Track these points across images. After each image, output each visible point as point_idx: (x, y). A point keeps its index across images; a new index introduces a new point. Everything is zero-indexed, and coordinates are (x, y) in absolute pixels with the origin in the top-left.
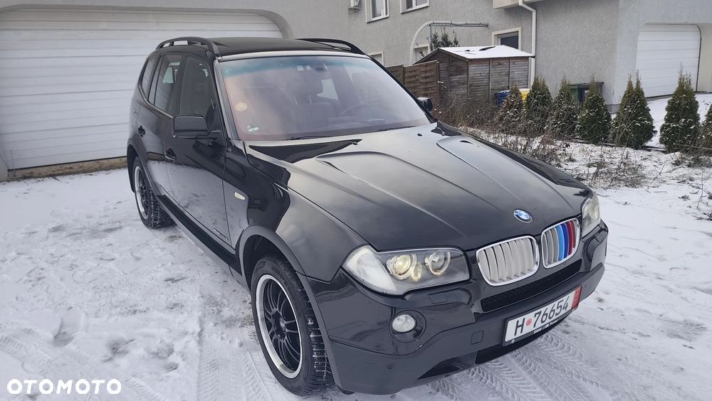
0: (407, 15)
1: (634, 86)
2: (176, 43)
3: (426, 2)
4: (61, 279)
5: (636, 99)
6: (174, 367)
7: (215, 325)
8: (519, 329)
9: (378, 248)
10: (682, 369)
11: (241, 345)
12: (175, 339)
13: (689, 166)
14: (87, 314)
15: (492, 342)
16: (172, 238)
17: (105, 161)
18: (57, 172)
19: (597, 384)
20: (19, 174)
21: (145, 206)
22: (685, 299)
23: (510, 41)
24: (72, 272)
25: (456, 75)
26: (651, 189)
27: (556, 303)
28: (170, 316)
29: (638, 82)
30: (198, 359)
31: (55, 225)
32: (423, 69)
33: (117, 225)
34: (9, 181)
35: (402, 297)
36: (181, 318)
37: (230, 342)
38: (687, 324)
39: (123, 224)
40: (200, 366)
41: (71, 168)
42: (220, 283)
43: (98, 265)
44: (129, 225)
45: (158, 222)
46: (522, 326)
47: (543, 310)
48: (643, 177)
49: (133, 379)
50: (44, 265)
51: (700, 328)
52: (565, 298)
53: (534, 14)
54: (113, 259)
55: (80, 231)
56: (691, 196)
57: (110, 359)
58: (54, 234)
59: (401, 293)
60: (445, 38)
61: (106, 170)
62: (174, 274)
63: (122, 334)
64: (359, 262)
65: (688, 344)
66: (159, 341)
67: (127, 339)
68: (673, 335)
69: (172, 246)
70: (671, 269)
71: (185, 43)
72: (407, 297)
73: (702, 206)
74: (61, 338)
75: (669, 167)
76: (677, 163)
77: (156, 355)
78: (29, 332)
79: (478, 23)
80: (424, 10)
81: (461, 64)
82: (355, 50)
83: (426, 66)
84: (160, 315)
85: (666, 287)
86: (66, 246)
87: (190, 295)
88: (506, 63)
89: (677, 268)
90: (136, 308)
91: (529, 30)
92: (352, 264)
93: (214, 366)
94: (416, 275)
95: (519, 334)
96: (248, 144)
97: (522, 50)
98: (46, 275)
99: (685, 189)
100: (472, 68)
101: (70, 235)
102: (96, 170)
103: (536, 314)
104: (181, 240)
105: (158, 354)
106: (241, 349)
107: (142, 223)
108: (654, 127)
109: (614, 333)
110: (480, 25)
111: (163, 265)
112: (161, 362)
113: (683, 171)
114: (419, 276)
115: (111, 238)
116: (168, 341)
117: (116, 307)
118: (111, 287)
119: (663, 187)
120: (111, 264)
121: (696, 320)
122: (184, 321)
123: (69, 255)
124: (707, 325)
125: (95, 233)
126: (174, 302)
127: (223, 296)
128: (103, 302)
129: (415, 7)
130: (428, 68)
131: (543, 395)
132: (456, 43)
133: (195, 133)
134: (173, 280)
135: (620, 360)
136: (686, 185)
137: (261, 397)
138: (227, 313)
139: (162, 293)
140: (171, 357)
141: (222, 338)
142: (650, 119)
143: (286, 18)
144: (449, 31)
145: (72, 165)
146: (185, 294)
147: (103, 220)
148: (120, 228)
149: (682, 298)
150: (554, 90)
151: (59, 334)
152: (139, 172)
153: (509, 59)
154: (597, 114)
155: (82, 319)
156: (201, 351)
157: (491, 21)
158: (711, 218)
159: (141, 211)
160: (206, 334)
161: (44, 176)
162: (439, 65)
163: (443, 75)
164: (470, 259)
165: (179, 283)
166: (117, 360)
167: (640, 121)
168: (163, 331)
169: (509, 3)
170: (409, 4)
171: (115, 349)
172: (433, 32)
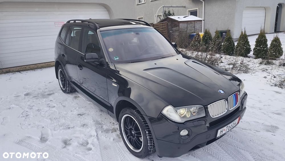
0: (153, 2)
4: (36, 115)
5: (244, 38)
6: (90, 149)
7: (102, 132)
8: (221, 133)
9: (174, 106)
10: (272, 143)
11: (114, 140)
12: (88, 138)
13: (265, 64)
14: (50, 129)
15: (212, 138)
16: (76, 97)
18: (20, 70)
19: (244, 150)
20: (4, 70)
21: (64, 85)
22: (270, 117)
23: (194, 13)
24: (39, 112)
25: (174, 27)
26: (253, 74)
27: (233, 123)
28: (83, 129)
29: (245, 32)
30: (99, 146)
31: (26, 93)
32: (161, 25)
33: (52, 92)
36: (88, 130)
37: (109, 139)
38: (272, 126)
39: (54, 92)
40: (100, 149)
41: (25, 68)
42: (99, 115)
43: (49, 109)
44: (57, 92)
45: (69, 91)
46: (222, 131)
47: (229, 125)
48: (249, 69)
49: (76, 154)
50: (27, 110)
51: (277, 128)
52: (235, 121)
53: (203, 3)
54: (54, 107)
55: (37, 95)
56: (268, 77)
57: (65, 147)
58: (27, 96)
60: (169, 12)
61: (40, 68)
62: (80, 112)
63: (67, 137)
64: (167, 111)
65: (273, 134)
66: (82, 139)
67: (69, 139)
68: (268, 131)
69: (76, 101)
70: (264, 106)
72: (186, 123)
73: (272, 81)
75: (258, 65)
76: (261, 63)
77: (82, 145)
78: (29, 137)
81: (176, 23)
82: (147, 24)
83: (163, 23)
84: (79, 129)
85: (263, 113)
86: (34, 102)
87: (89, 120)
88: (193, 22)
89: (266, 105)
90: (69, 126)
91: (202, 9)
92: (165, 112)
93: (105, 148)
94: (188, 115)
96: (116, 65)
97: (199, 17)
98: (29, 114)
99: (265, 74)
100: (181, 25)
101: (34, 97)
102: (36, 69)
103: (227, 127)
104: (79, 98)
105: (83, 144)
106: (114, 141)
108: (251, 49)
109: (247, 131)
110: (182, 7)
111: (75, 109)
112: (85, 147)
113: (263, 66)
115: (51, 98)
116: (85, 139)
117: (61, 126)
119: (257, 73)
120: (54, 109)
121: (275, 125)
122: (90, 131)
124: (279, 127)
125: (43, 96)
126: (83, 123)
127: (102, 121)
128: (56, 124)
130: (163, 25)
131: (226, 154)
132: (173, 15)
133: (93, 60)
134: (80, 115)
135: (251, 141)
136: (265, 72)
137: (126, 159)
138: (105, 127)
139: (78, 120)
140: (88, 146)
141: (106, 137)
142: (249, 46)
143: (110, 6)
144: (171, 9)
145: (25, 67)
146: (87, 120)
147: (46, 90)
148: (53, 93)
149: (269, 117)
150: (213, 35)
151: (42, 138)
152: (61, 71)
153: (195, 21)
154: (230, 43)
155: (49, 131)
156: (99, 143)
157: (187, 5)
158: (276, 85)
159: (62, 86)
160: (99, 135)
161: (15, 72)
162: (168, 23)
163: (169, 27)
164: (206, 109)
165: (83, 116)
166: (68, 147)
167: (246, 46)
168: (82, 135)
171: (66, 143)
172: (164, 10)
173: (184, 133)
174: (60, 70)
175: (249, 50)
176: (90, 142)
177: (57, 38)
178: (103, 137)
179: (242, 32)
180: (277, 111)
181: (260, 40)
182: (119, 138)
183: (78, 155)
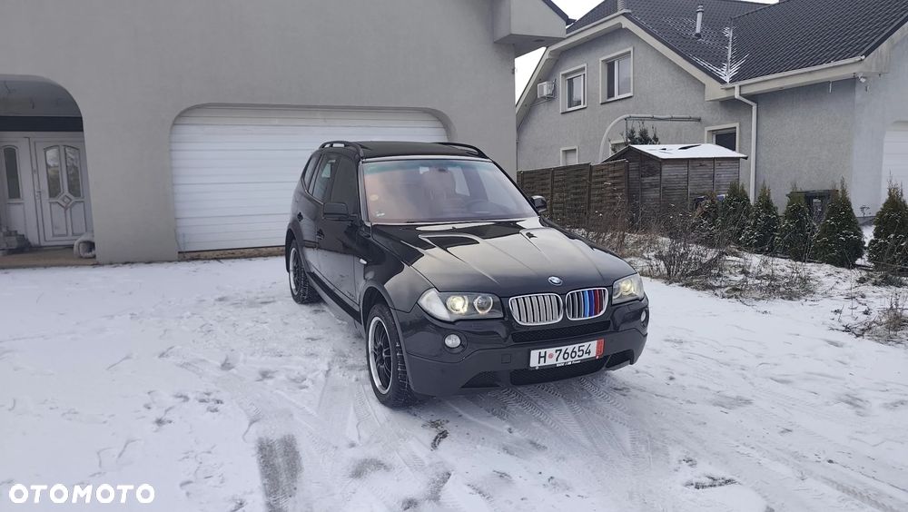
0: (607, 105)
2: (335, 145)
3: (630, 92)
4: (226, 332)
5: (842, 207)
6: (306, 387)
7: (340, 368)
9: (440, 291)
10: (705, 423)
11: (357, 380)
12: (308, 373)
13: (873, 284)
14: (245, 354)
16: (316, 311)
17: (264, 249)
18: (220, 256)
19: (625, 424)
20: (188, 256)
21: (297, 283)
22: (753, 384)
23: (726, 139)
24: (234, 329)
25: (649, 176)
26: (808, 303)
27: (577, 346)
28: (307, 360)
29: (844, 192)
30: (323, 385)
31: (220, 296)
32: (611, 168)
33: (271, 299)
34: (179, 261)
35: (453, 323)
36: (316, 361)
37: (349, 378)
39: (276, 299)
40: (324, 388)
41: (233, 253)
43: (255, 325)
44: (281, 300)
45: (305, 297)
46: (545, 357)
47: (564, 348)
49: (276, 391)
50: (211, 322)
52: (586, 344)
53: (754, 108)
54: (267, 323)
55: (240, 302)
56: (846, 310)
57: (261, 380)
58: (219, 302)
59: (453, 320)
60: (644, 133)
62: (314, 335)
63: (270, 367)
64: (428, 300)
65: (726, 411)
66: (297, 373)
67: (273, 371)
68: (719, 405)
69: (317, 317)
70: (761, 364)
71: (343, 145)
72: (457, 324)
73: (848, 320)
74: (226, 366)
76: (863, 281)
77: (294, 380)
78: (204, 360)
79: (688, 116)
80: (628, 100)
81: (653, 164)
82: (481, 155)
83: (614, 165)
84: (300, 358)
85: (743, 375)
86: (229, 311)
87: (325, 350)
88: (709, 164)
89: (768, 364)
90: (282, 354)
91: (749, 128)
92: (423, 302)
93: (335, 389)
94: (464, 310)
95: (542, 364)
97: (740, 152)
98: (214, 329)
99: (847, 305)
100: (666, 169)
101: (233, 304)
102: (256, 256)
103: (557, 351)
104: (323, 314)
106: (356, 382)
107: (292, 299)
108: (864, 243)
109: (666, 399)
110: (689, 119)
111: (306, 329)
112: (297, 384)
114: (468, 310)
115: (265, 308)
116: (303, 373)
117: (267, 352)
118: (264, 340)
119: (824, 302)
120: (265, 326)
122: (317, 364)
123: (232, 318)
124: (755, 401)
125: (252, 304)
126: (311, 352)
127: (350, 352)
128: (257, 348)
129: (617, 97)
130: (616, 168)
132: (656, 140)
133: (338, 216)
134: (312, 339)
135: (656, 414)
136: (851, 301)
138: (350, 362)
139: (303, 346)
140: (304, 382)
141: (344, 376)
142: (861, 235)
143: (450, 115)
144: (648, 125)
145: (234, 251)
146: (320, 348)
147: (260, 296)
148: (274, 301)
149: (750, 383)
151: (225, 363)
152: (295, 252)
153: (714, 159)
154: (799, 225)
155: (242, 357)
156: (326, 381)
157: (704, 115)
158: (848, 329)
159: (293, 288)
160: (332, 372)
161: (209, 259)
162: (628, 166)
163: (633, 175)
164: (504, 303)
165: (317, 342)
166: (265, 381)
167: (844, 235)
168: (300, 368)
169: (724, 95)
170: (611, 94)
171: (265, 375)
172: (630, 127)
173: (453, 341)
174: (293, 249)
175: (857, 248)
176: (309, 376)
178: (337, 374)
181: (888, 217)
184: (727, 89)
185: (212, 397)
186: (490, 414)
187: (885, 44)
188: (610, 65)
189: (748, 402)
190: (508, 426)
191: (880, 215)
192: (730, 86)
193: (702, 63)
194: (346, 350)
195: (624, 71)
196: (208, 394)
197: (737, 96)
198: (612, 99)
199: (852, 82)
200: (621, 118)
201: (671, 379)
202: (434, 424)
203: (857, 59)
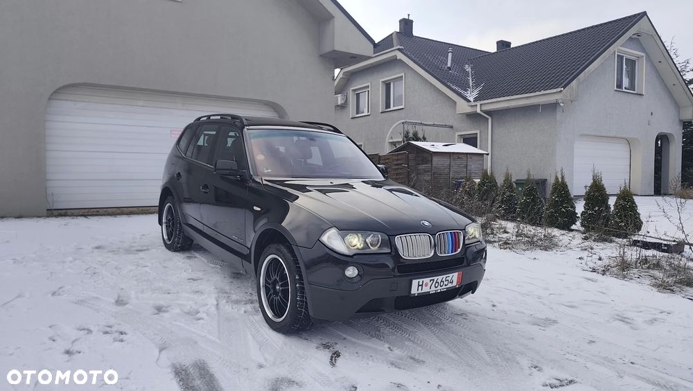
0: (385, 114)
1: (560, 180)
2: (212, 118)
3: (402, 105)
4: (111, 274)
5: (561, 189)
6: (201, 319)
7: (227, 302)
8: (420, 287)
9: (340, 229)
10: (533, 339)
11: (245, 312)
12: (199, 307)
13: (594, 241)
14: (135, 292)
16: (189, 258)
18: (87, 214)
19: (476, 341)
20: (56, 213)
21: (170, 233)
22: (552, 309)
23: (471, 141)
24: (118, 271)
25: (423, 164)
26: (558, 252)
27: (445, 276)
28: (196, 297)
29: (563, 178)
30: (217, 316)
31: (96, 245)
32: (395, 158)
33: (145, 248)
34: (48, 217)
35: (352, 256)
36: (203, 297)
37: (238, 310)
38: (547, 319)
39: (150, 248)
40: (218, 320)
42: (228, 283)
43: (137, 269)
44: (154, 249)
45: (179, 246)
46: (422, 285)
47: (435, 278)
48: (557, 245)
50: (96, 266)
52: (451, 275)
53: (490, 121)
54: (147, 266)
55: (117, 250)
56: (586, 258)
57: (157, 314)
58: (97, 250)
59: (351, 254)
60: (415, 134)
61: (127, 215)
62: (193, 276)
63: (162, 303)
64: (329, 238)
65: (543, 329)
66: (189, 307)
67: (166, 305)
68: (535, 324)
69: (190, 262)
70: (550, 295)
71: (219, 117)
72: (355, 257)
73: (591, 264)
74: (120, 302)
75: (579, 241)
76: (586, 239)
77: (188, 313)
78: (97, 298)
79: (444, 124)
80: (400, 111)
81: (427, 155)
82: (336, 130)
83: (398, 155)
84: (187, 295)
85: (542, 302)
86: (109, 257)
87: (208, 288)
88: (464, 158)
89: (555, 294)
90: (170, 292)
91: (486, 133)
92: (325, 239)
93: (228, 320)
94: (360, 246)
95: (420, 291)
96: (263, 178)
97: (481, 149)
98: (99, 271)
99: (584, 254)
100: (435, 159)
101: (110, 252)
102: (119, 214)
103: (431, 280)
104: (196, 259)
107: (164, 248)
108: (577, 214)
110: (446, 126)
111: (185, 271)
112: (192, 316)
113: (588, 243)
114: (362, 246)
115: (142, 254)
116: (196, 308)
117: (155, 290)
118: (149, 280)
119: (568, 252)
120: (146, 269)
121: (554, 319)
122: (205, 299)
123: (113, 262)
124: (560, 321)
125: (128, 251)
126: (196, 290)
127: (231, 289)
128: (145, 287)
129: (392, 108)
130: (399, 157)
132: (424, 139)
133: (229, 171)
134: (194, 280)
135: (495, 332)
136: (586, 252)
138: (234, 297)
139: (187, 285)
140: (198, 315)
141: (232, 309)
142: (574, 208)
143: (285, 108)
144: (419, 129)
145: (98, 210)
146: (203, 287)
147: (133, 245)
148: (148, 249)
149: (550, 308)
150: (500, 181)
151: (118, 300)
152: (170, 207)
153: (467, 154)
155: (133, 294)
156: (219, 313)
157: (455, 124)
158: (594, 270)
159: (166, 237)
160: (221, 306)
161: (77, 216)
162: (408, 157)
163: (412, 163)
164: (391, 240)
165: (198, 281)
166: (162, 314)
167: (565, 208)
168: (191, 302)
169: (469, 110)
170: (388, 106)
171: (159, 309)
172: (406, 129)
173: (351, 272)
174: (168, 204)
175: (572, 218)
176: (201, 309)
177: (174, 148)
178: (227, 308)
179: (557, 178)
180: (570, 302)
181: (593, 195)
182: (257, 311)
183: (178, 323)
184: (472, 106)
185: (114, 329)
186: (369, 336)
187: (574, 82)
188: (387, 85)
189: (555, 322)
190: (387, 345)
191: (588, 194)
192: (474, 104)
193: (454, 87)
194: (227, 288)
195: (398, 90)
196: (110, 327)
197: (479, 111)
198: (389, 110)
199: (554, 106)
200: (399, 122)
201: (494, 306)
202: (326, 346)
203: (559, 90)
